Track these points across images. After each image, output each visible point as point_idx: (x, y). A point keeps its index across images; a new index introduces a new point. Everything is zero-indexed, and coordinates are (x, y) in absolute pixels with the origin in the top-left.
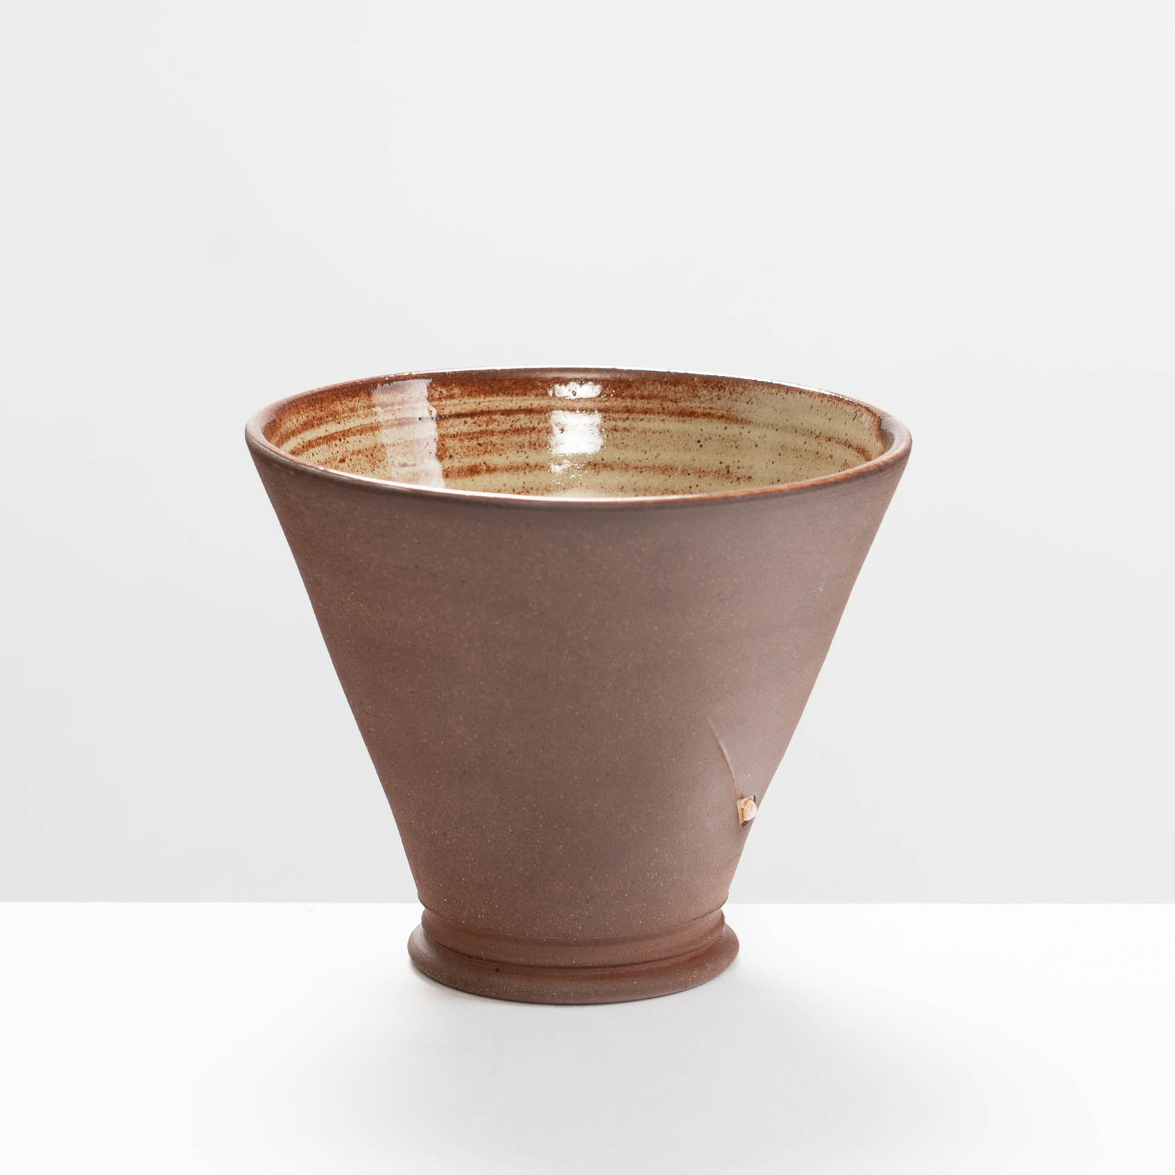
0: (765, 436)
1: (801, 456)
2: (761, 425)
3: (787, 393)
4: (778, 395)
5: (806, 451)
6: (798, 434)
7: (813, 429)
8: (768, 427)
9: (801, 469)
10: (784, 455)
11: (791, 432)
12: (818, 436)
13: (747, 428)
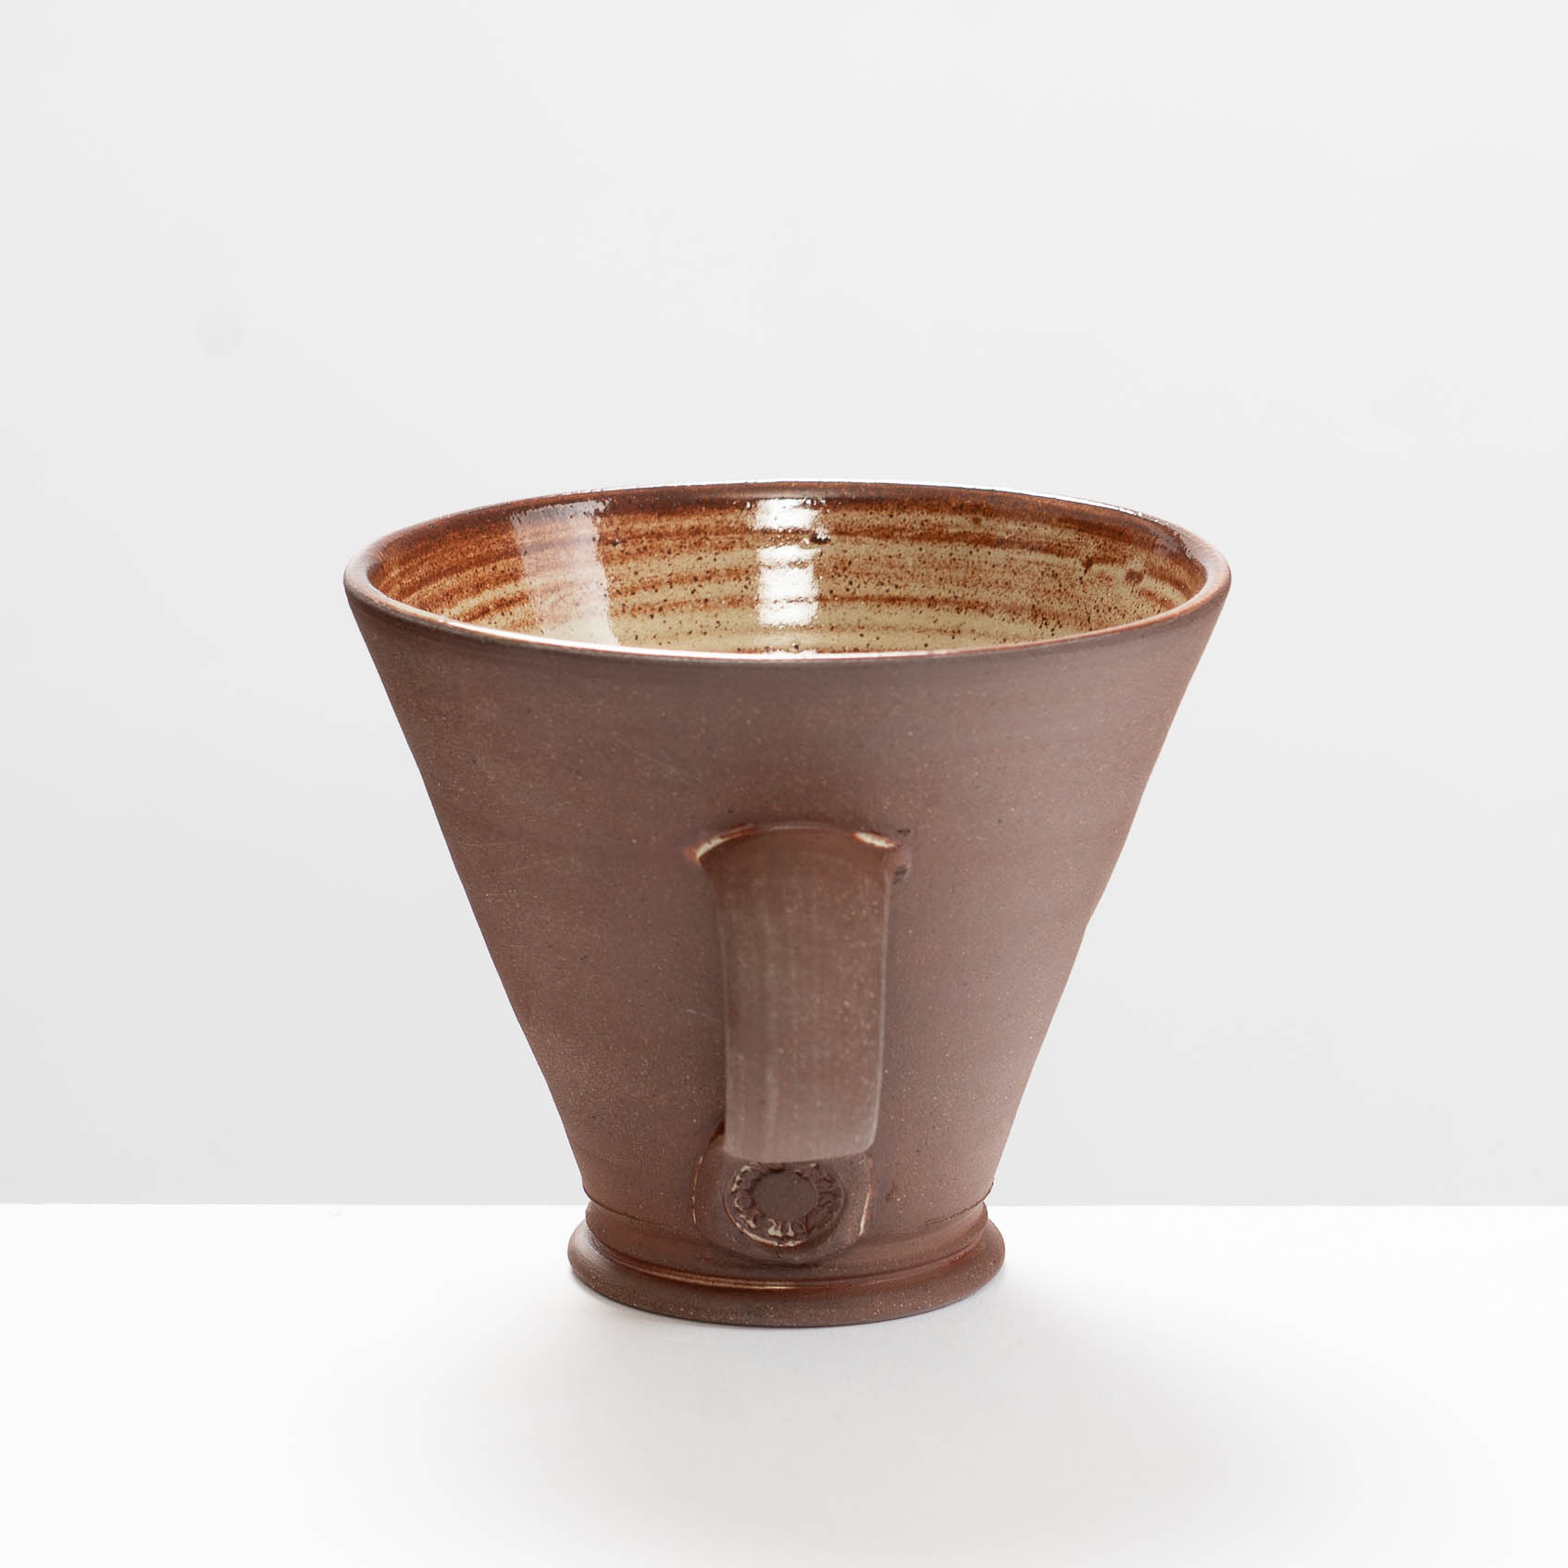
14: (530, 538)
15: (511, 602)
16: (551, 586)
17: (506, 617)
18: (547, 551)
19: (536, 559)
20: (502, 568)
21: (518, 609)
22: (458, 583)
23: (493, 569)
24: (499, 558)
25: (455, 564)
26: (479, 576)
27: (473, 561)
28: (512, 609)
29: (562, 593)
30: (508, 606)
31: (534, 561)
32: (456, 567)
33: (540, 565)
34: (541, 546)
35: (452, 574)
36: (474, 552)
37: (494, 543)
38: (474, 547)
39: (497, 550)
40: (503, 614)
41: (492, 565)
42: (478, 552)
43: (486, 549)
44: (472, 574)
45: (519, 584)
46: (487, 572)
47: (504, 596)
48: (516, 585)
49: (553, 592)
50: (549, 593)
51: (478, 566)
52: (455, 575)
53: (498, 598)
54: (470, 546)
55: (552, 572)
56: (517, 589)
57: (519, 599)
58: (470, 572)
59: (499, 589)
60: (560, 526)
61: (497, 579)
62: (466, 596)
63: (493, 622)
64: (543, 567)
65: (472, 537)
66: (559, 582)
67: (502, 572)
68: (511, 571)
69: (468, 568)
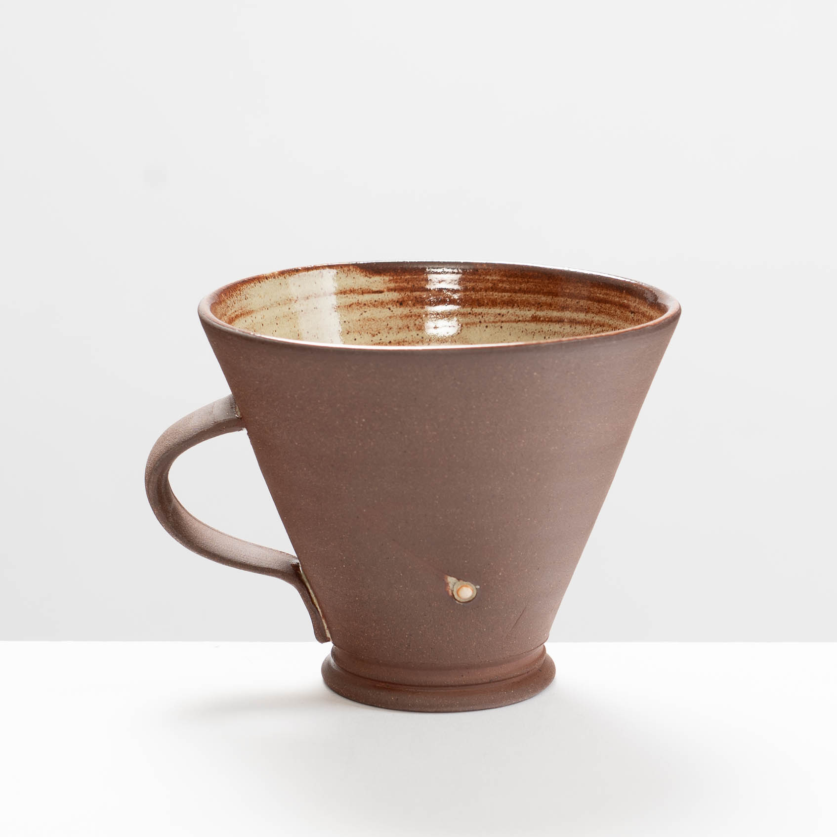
0: (264, 316)
1: (290, 318)
2: (259, 310)
3: (260, 283)
4: (257, 287)
5: (292, 313)
6: (281, 305)
7: (290, 297)
8: (262, 310)
9: (295, 327)
10: (280, 323)
11: (276, 306)
12: (296, 300)
13: (254, 315)
14: (603, 295)
15: (578, 322)
16: (601, 323)
17: (572, 328)
18: (607, 305)
19: (601, 306)
20: (582, 304)
21: (581, 327)
22: (550, 301)
23: (577, 302)
24: (582, 298)
25: (554, 291)
26: (567, 303)
27: (567, 294)
28: (577, 326)
29: (604, 328)
30: (576, 324)
31: (600, 307)
32: (553, 293)
33: (601, 310)
34: (606, 301)
35: (549, 295)
36: (570, 290)
37: (584, 290)
38: (571, 288)
39: (584, 295)
40: (571, 327)
41: (577, 301)
42: (572, 291)
43: (578, 292)
44: (563, 300)
45: (587, 315)
46: (573, 303)
47: (577, 318)
48: (586, 315)
49: (600, 326)
50: (599, 326)
51: (569, 298)
52: (551, 297)
53: (572, 318)
54: (569, 287)
55: (605, 316)
56: (586, 318)
57: (584, 323)
58: (563, 299)
59: (575, 314)
60: (618, 294)
61: (577, 308)
62: (553, 310)
63: (563, 328)
64: (602, 312)
65: (573, 282)
66: (606, 323)
67: (582, 306)
68: (586, 307)
69: (562, 296)
